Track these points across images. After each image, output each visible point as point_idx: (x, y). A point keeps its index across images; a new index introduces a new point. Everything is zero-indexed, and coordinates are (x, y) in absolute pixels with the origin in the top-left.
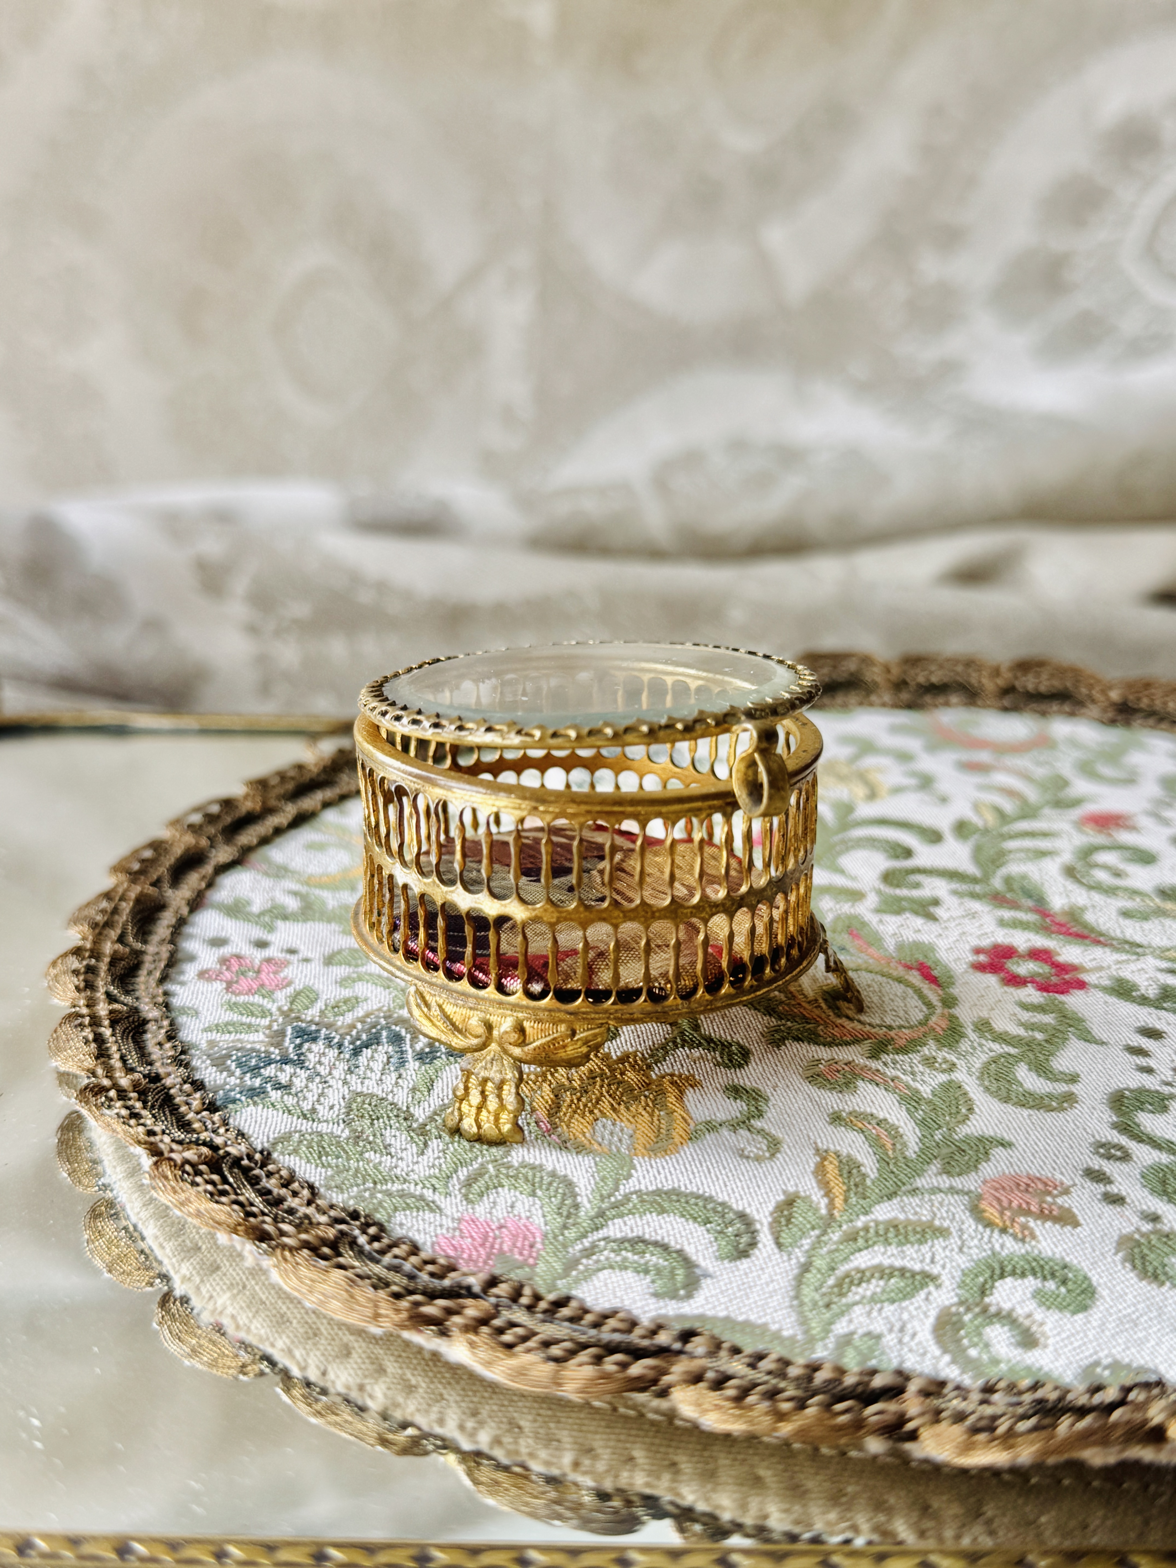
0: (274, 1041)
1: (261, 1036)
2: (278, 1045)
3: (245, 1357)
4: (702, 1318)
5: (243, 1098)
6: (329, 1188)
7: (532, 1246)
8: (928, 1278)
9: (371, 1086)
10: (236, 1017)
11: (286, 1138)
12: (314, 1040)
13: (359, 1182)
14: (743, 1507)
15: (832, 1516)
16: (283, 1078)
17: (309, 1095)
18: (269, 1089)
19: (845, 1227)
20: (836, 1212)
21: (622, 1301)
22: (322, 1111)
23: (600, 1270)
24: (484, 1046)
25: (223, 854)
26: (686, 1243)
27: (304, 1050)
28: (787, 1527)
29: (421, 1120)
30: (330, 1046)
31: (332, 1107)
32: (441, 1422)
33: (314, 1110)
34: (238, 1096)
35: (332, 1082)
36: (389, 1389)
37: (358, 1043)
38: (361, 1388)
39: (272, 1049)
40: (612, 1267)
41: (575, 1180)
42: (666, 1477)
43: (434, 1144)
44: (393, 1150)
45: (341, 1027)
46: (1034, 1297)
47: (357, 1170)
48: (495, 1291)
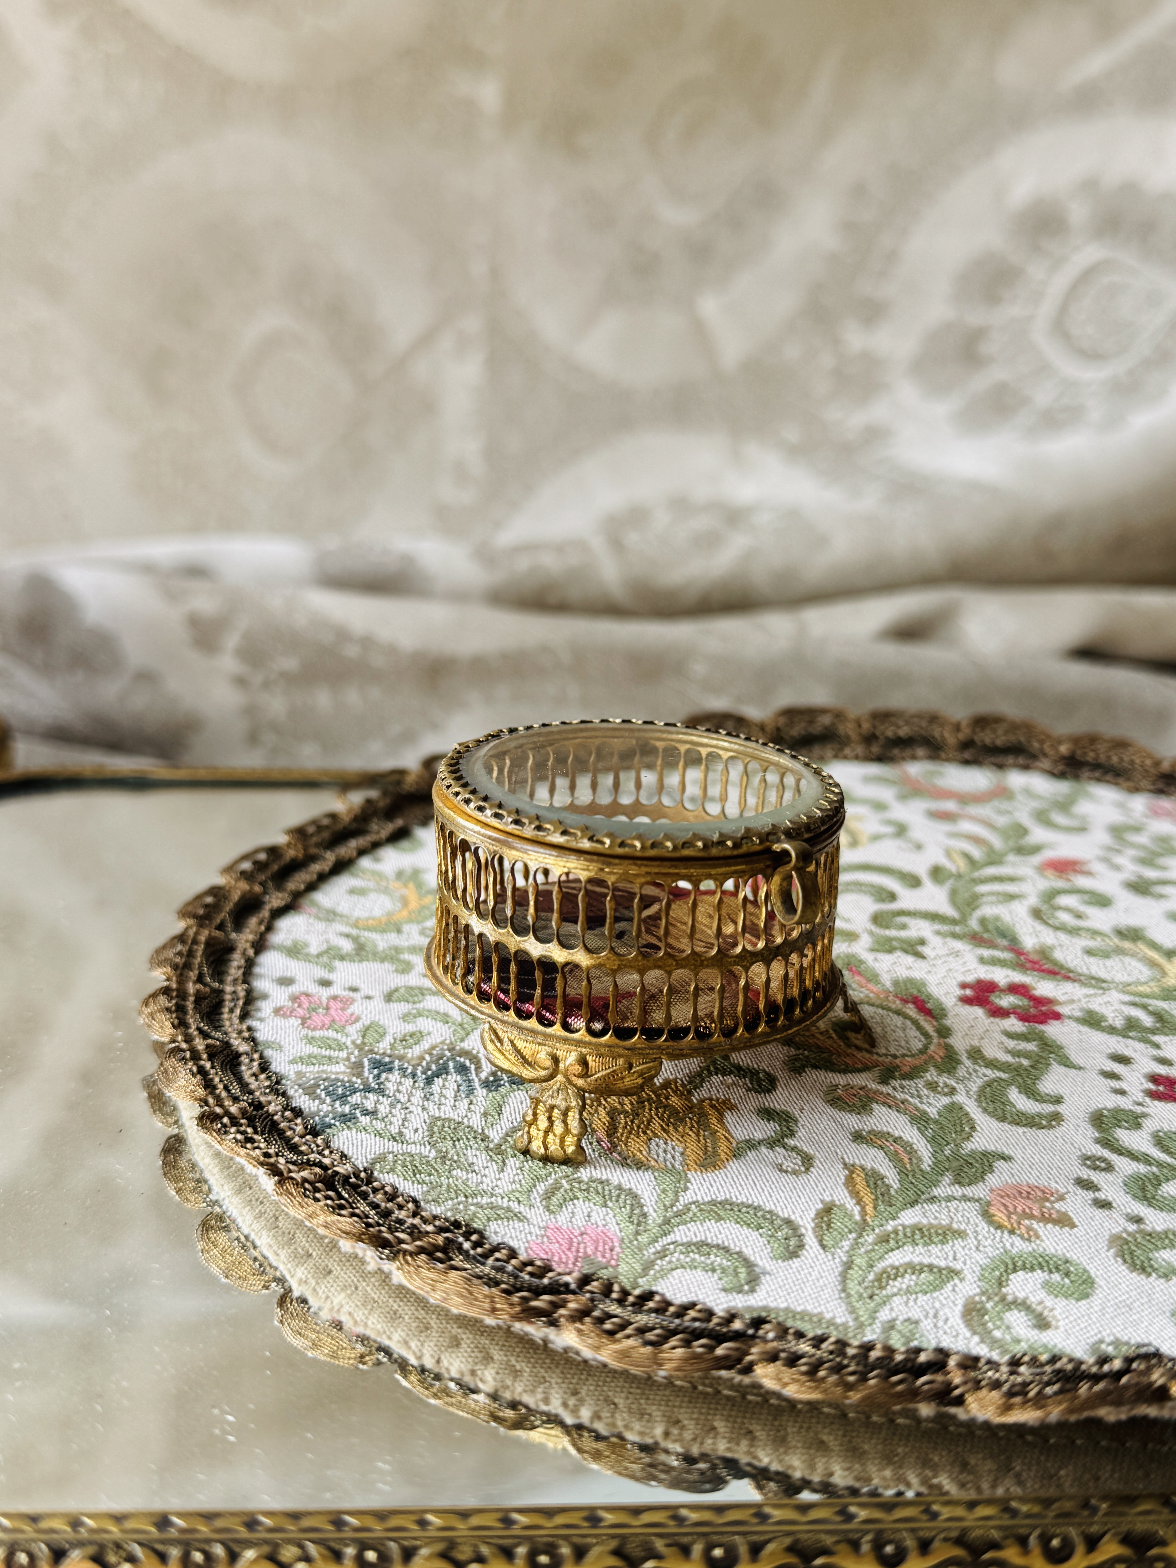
0: (355, 1071)
1: (341, 1068)
2: (359, 1075)
3: (360, 1349)
4: (765, 1308)
5: (337, 1123)
6: (428, 1202)
7: (612, 1250)
8: (953, 1273)
9: (447, 1111)
10: (316, 1051)
11: (381, 1158)
12: (390, 1070)
13: (453, 1195)
14: (812, 1467)
15: (888, 1473)
16: (369, 1105)
17: (394, 1120)
18: (359, 1115)
19: (877, 1231)
20: (867, 1218)
21: (697, 1296)
22: (408, 1134)
23: (673, 1269)
24: (551, 1077)
25: (276, 900)
26: (743, 1246)
27: (382, 1080)
28: (850, 1482)
29: (496, 1141)
30: (405, 1076)
31: (416, 1131)
32: (546, 1401)
33: (401, 1134)
34: (333, 1121)
35: (412, 1108)
36: (498, 1373)
37: (429, 1073)
38: (473, 1373)
39: (354, 1079)
40: (683, 1267)
41: (639, 1192)
42: (744, 1443)
43: (511, 1162)
44: (476, 1168)
45: (412, 1058)
46: (1043, 1287)
47: (449, 1186)
48: (588, 1288)
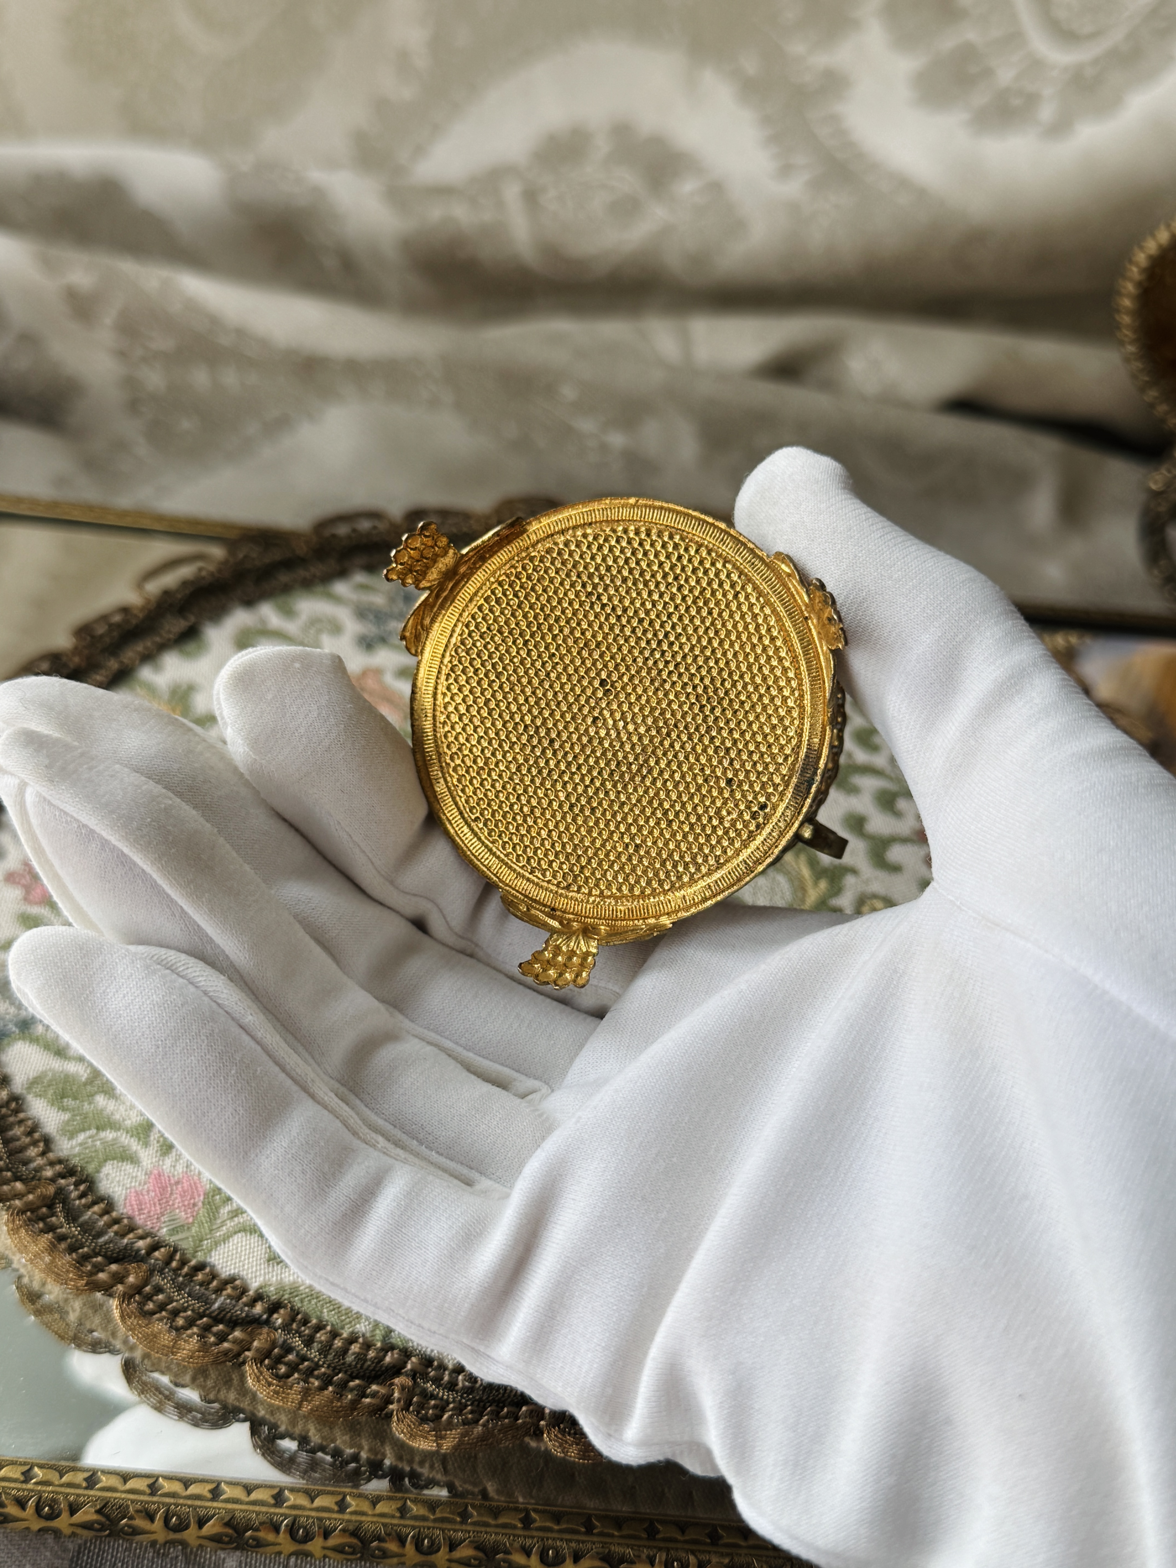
5: (16, 1032)
6: (61, 1138)
7: (195, 1205)
11: (40, 1078)
13: (87, 1127)
21: (243, 1265)
23: (236, 1233)
34: (14, 1028)
47: (87, 1114)
48: (157, 1254)
